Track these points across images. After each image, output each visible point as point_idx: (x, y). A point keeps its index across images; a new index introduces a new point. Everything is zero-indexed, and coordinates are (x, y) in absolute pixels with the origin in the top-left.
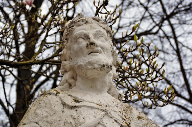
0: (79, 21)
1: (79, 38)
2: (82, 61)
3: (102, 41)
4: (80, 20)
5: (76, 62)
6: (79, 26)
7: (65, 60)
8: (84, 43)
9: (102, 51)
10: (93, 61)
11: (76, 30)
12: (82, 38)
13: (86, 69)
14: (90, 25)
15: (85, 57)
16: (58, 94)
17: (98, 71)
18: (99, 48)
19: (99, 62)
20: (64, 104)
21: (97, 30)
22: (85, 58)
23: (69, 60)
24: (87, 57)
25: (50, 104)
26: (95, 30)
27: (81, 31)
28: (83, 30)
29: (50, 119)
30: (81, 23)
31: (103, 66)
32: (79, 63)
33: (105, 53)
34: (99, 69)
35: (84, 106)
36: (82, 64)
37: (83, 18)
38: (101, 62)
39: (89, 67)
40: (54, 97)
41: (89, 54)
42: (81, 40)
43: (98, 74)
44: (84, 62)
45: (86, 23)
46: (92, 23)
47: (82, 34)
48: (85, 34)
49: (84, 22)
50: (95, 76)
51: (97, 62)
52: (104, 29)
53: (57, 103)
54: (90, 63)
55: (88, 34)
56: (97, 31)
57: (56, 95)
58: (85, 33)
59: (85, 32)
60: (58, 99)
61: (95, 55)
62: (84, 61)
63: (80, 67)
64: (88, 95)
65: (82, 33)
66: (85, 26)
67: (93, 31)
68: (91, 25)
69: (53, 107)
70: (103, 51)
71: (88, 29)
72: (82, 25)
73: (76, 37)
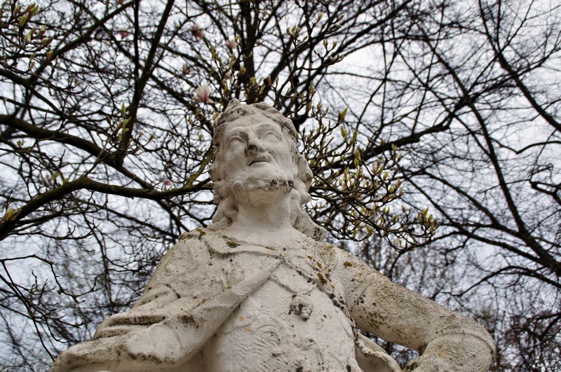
0: (232, 112)
1: (233, 140)
2: (239, 177)
3: (271, 141)
4: (233, 110)
5: (232, 180)
6: (233, 120)
7: (219, 180)
8: (240, 147)
9: (272, 158)
10: (256, 176)
11: (228, 127)
12: (237, 139)
13: (246, 190)
14: (251, 116)
15: (243, 170)
16: (203, 236)
17: (266, 191)
18: (266, 154)
19: (266, 177)
20: (212, 252)
21: (262, 124)
22: (244, 172)
23: (225, 179)
24: (247, 170)
25: (189, 252)
26: (259, 125)
27: (236, 128)
28: (239, 126)
29: (189, 277)
30: (235, 114)
31: (274, 182)
32: (236, 182)
33: (277, 162)
34: (267, 189)
35: (243, 252)
36: (240, 182)
37: (238, 107)
38: (269, 177)
39: (251, 186)
40: (197, 241)
41: (250, 165)
42: (236, 143)
43: (268, 197)
44: (242, 180)
45: (243, 115)
46: (253, 113)
47: (238, 133)
48: (242, 133)
49: (241, 113)
50: (263, 201)
51: (263, 176)
52: (275, 120)
53: (200, 251)
54: (252, 180)
55: (246, 132)
56: (261, 126)
57: (200, 238)
58: (242, 131)
59: (242, 129)
60: (203, 243)
61: (259, 166)
62: (243, 178)
63: (237, 187)
64: (254, 233)
65: (237, 131)
66: (242, 120)
67: (255, 126)
68: (253, 116)
69: (194, 258)
70: (274, 157)
71: (246, 124)
72: (238, 118)
73: (228, 139)
